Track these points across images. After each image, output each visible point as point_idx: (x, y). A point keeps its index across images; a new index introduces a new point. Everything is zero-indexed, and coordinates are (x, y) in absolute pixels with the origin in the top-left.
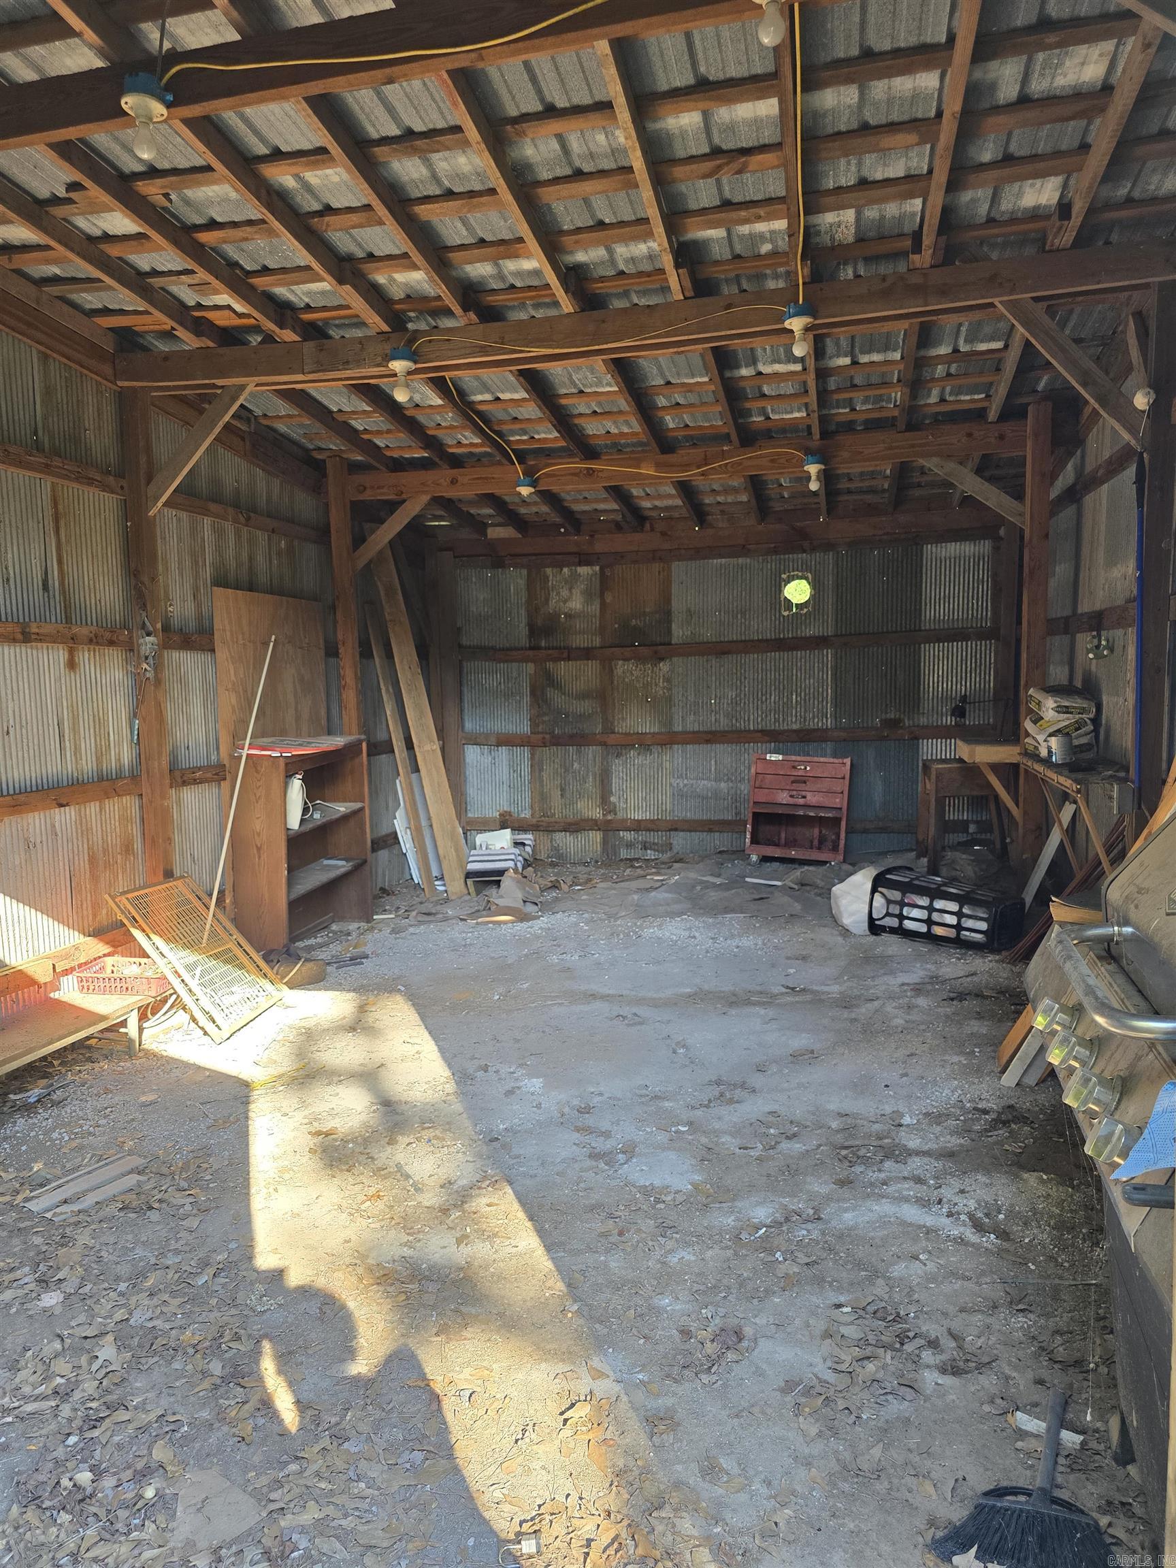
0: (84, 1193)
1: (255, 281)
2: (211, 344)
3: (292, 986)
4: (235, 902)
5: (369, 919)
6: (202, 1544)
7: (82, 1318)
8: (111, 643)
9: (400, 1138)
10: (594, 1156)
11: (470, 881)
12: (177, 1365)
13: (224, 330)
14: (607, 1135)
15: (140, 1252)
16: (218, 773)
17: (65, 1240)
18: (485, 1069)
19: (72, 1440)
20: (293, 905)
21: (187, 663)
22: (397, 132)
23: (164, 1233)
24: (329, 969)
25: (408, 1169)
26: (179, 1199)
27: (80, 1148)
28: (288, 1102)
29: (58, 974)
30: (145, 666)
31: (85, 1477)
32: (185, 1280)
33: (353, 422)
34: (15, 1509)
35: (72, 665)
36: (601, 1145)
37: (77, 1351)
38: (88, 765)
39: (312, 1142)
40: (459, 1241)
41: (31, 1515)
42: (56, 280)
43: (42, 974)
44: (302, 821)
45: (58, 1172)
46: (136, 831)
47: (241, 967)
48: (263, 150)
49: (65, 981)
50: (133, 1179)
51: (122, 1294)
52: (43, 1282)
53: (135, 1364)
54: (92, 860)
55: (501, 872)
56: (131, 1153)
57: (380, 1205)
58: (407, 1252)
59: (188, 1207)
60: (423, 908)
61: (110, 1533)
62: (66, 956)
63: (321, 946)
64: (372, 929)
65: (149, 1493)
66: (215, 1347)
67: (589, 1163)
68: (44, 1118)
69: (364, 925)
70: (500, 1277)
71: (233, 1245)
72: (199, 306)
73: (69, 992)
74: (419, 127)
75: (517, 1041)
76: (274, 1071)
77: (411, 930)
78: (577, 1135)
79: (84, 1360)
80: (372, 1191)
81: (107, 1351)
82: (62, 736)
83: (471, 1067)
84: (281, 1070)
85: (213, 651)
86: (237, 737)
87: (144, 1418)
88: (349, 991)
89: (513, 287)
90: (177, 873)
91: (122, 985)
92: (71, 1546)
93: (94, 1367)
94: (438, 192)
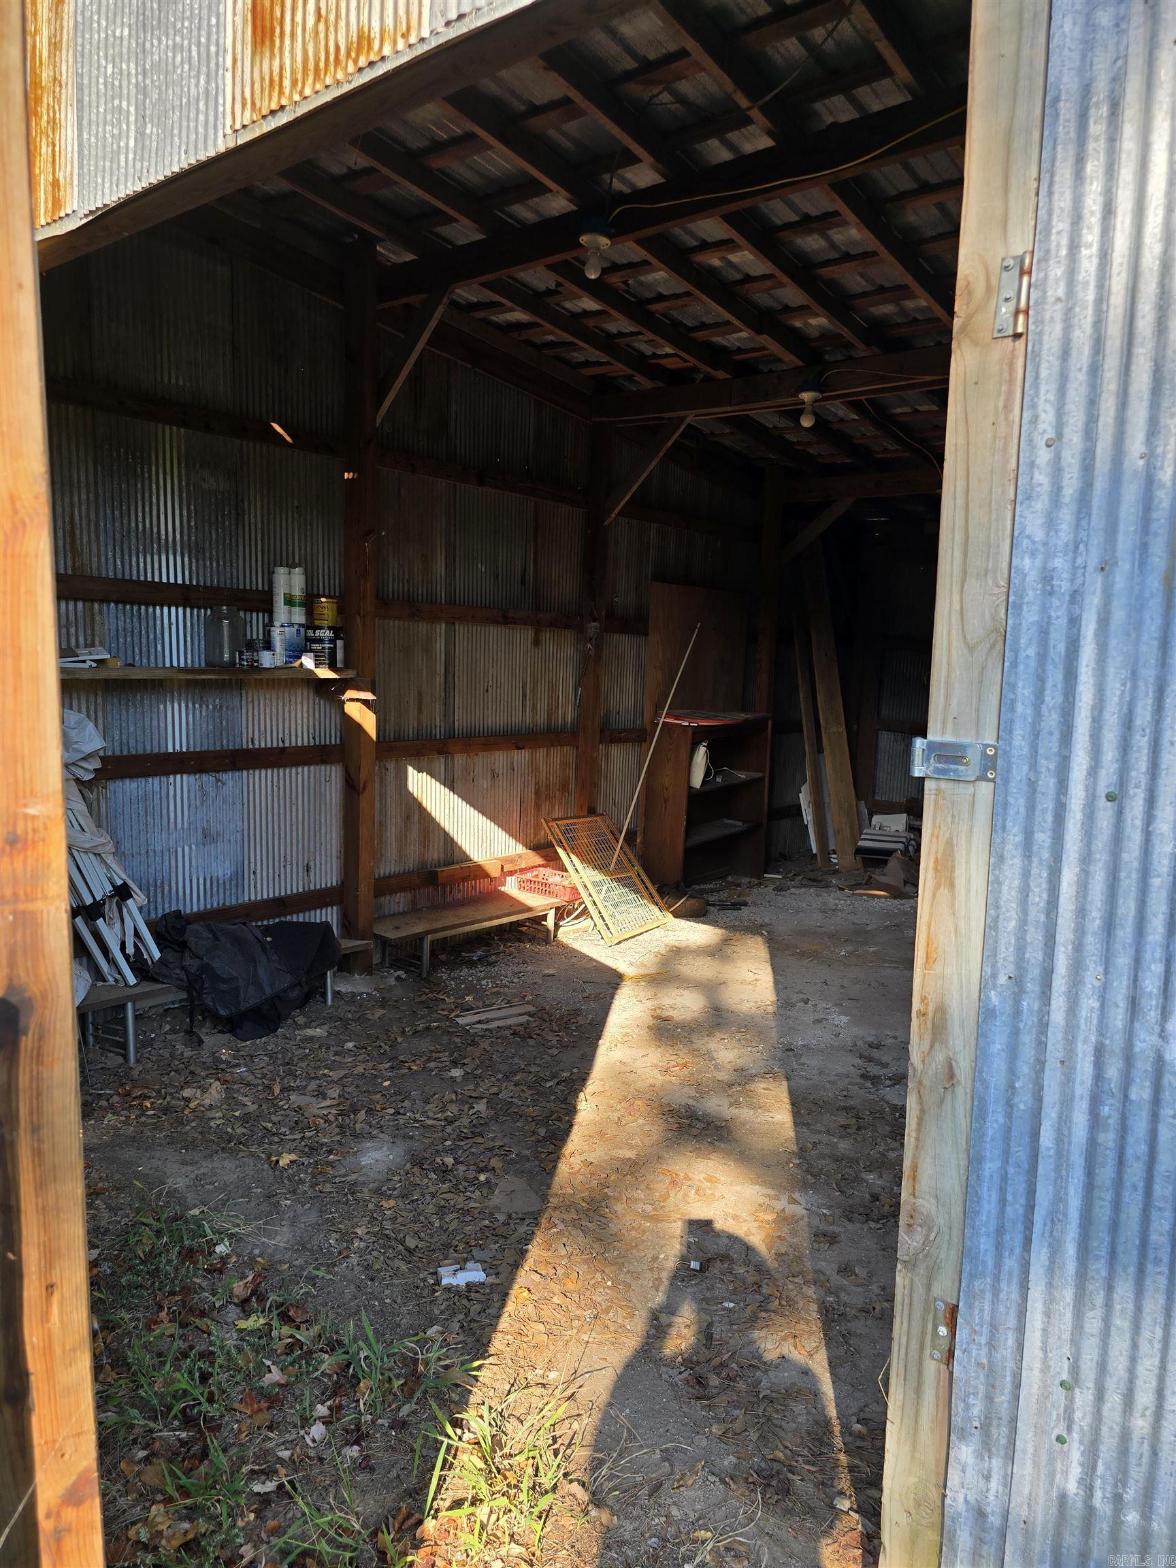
0: (492, 1020)
1: (695, 335)
2: (662, 385)
3: (677, 915)
4: (644, 842)
5: (760, 877)
6: (504, 1210)
7: (472, 1087)
8: (567, 627)
9: (718, 1034)
10: (864, 1076)
11: (858, 857)
12: (519, 1124)
13: (672, 371)
14: (886, 1066)
15: (516, 1060)
16: (639, 736)
17: (474, 1044)
18: (806, 1001)
19: (448, 1143)
20: (689, 853)
21: (625, 643)
22: (796, 218)
23: (535, 1053)
24: (712, 909)
25: (715, 1055)
26: (550, 1036)
27: (498, 993)
28: (644, 993)
29: (506, 874)
30: (589, 646)
31: (449, 1160)
32: (539, 1081)
33: (788, 436)
34: (408, 1166)
35: (537, 642)
36: (873, 1070)
37: (463, 1102)
38: (541, 719)
39: (651, 1022)
40: (731, 1105)
41: (416, 1169)
42: (552, 344)
43: (494, 872)
44: (704, 783)
45: (480, 1004)
46: (571, 773)
47: (637, 892)
48: (693, 243)
49: (509, 879)
50: (526, 1018)
51: (498, 1080)
52: (455, 1064)
53: (495, 1118)
54: (538, 793)
55: (889, 853)
56: (528, 1003)
57: (686, 1071)
58: (691, 1102)
59: (554, 1042)
60: (811, 875)
61: (456, 1189)
62: (511, 860)
63: (712, 891)
64: (759, 885)
65: (482, 1178)
66: (545, 1121)
67: (859, 1080)
68: (480, 972)
69: (756, 881)
70: (752, 1131)
71: (575, 1070)
72: (655, 356)
73: (511, 887)
74: (814, 212)
75: (843, 987)
76: (642, 971)
77: (793, 890)
78: (859, 1061)
79: (466, 1107)
80: (681, 1061)
81: (481, 1107)
82: (524, 696)
83: (795, 998)
84: (647, 972)
85: (646, 634)
86: (658, 708)
87: (491, 1144)
88: (721, 927)
89: (915, 320)
90: (600, 810)
91: (545, 888)
92: (433, 1189)
93: (471, 1112)
94: (837, 256)
